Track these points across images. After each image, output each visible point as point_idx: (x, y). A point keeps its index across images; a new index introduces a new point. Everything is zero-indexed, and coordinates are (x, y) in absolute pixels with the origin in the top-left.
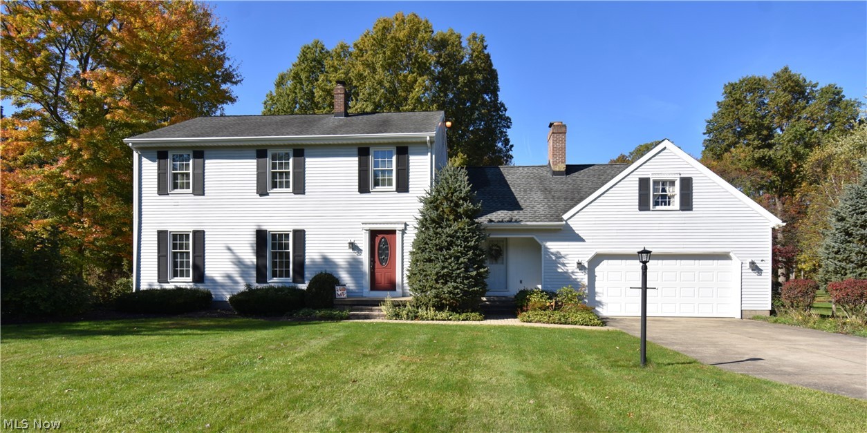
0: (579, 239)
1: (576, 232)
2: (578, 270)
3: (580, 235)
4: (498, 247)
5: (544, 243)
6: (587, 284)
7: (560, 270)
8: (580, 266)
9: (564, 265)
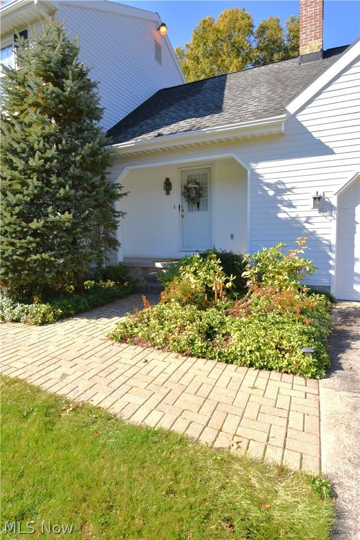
0: (322, 149)
1: (315, 135)
2: (316, 213)
3: (323, 140)
4: (196, 183)
5: (253, 165)
6: (334, 242)
7: (280, 215)
8: (320, 202)
9: (290, 205)
